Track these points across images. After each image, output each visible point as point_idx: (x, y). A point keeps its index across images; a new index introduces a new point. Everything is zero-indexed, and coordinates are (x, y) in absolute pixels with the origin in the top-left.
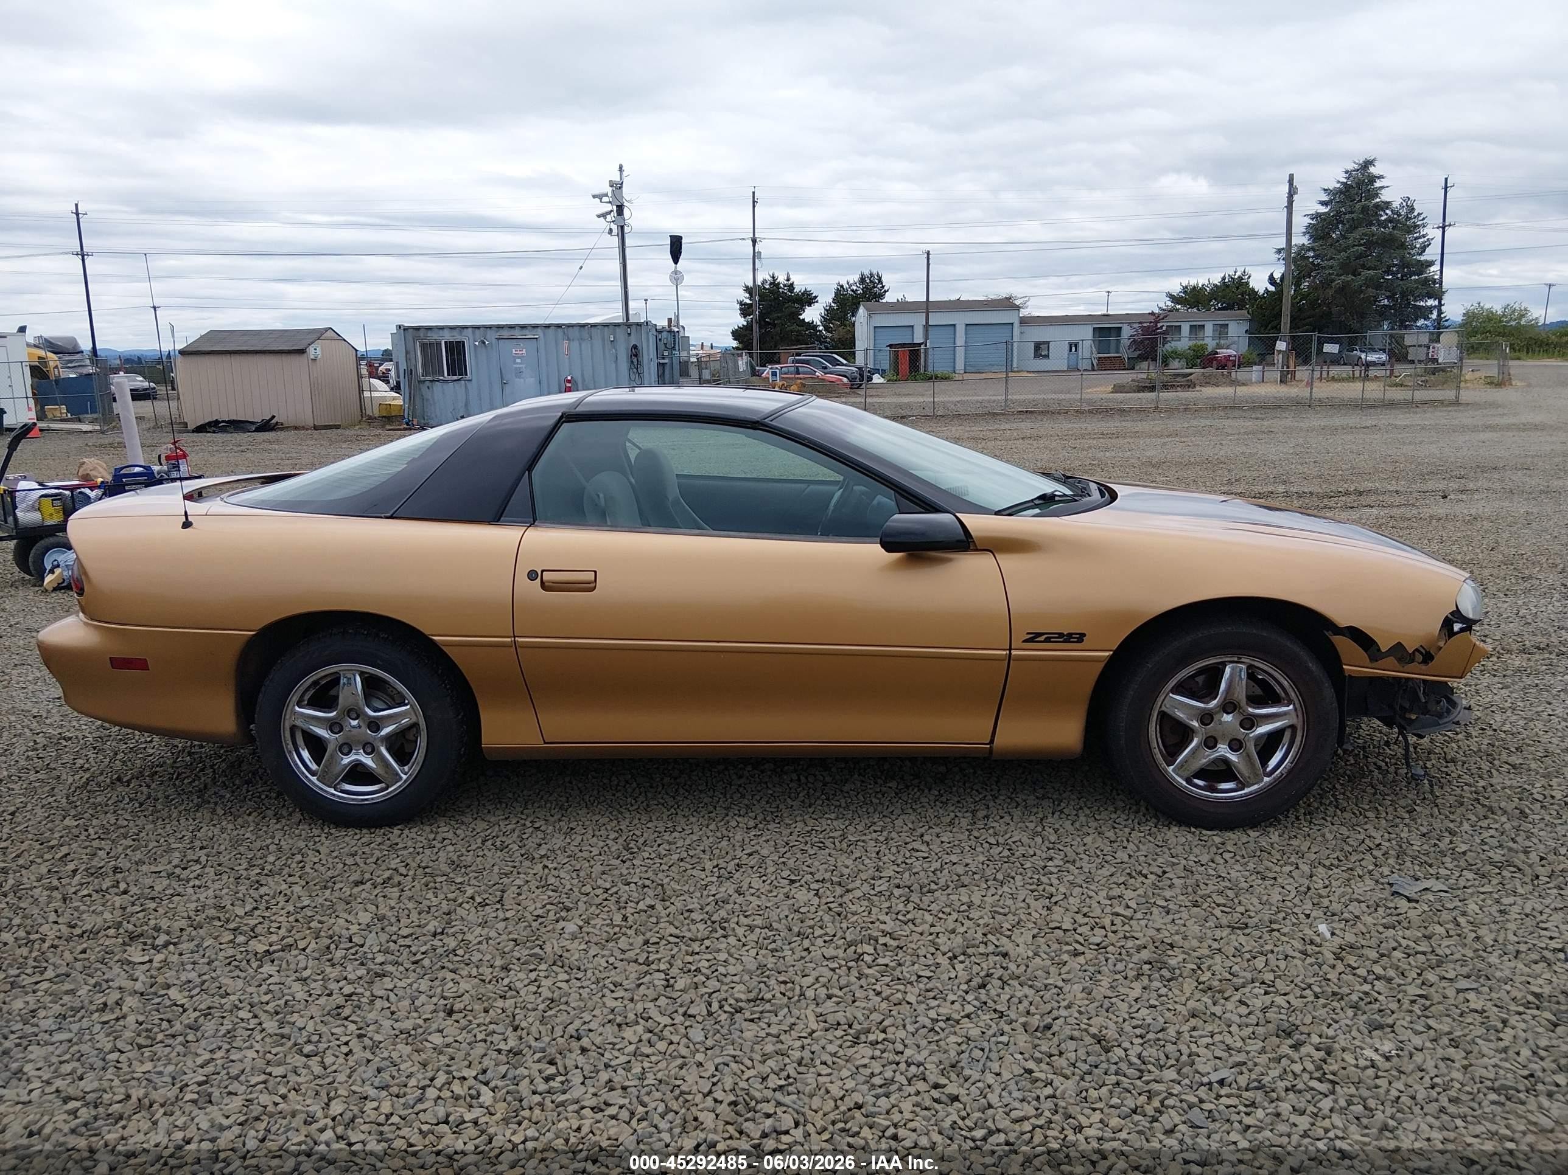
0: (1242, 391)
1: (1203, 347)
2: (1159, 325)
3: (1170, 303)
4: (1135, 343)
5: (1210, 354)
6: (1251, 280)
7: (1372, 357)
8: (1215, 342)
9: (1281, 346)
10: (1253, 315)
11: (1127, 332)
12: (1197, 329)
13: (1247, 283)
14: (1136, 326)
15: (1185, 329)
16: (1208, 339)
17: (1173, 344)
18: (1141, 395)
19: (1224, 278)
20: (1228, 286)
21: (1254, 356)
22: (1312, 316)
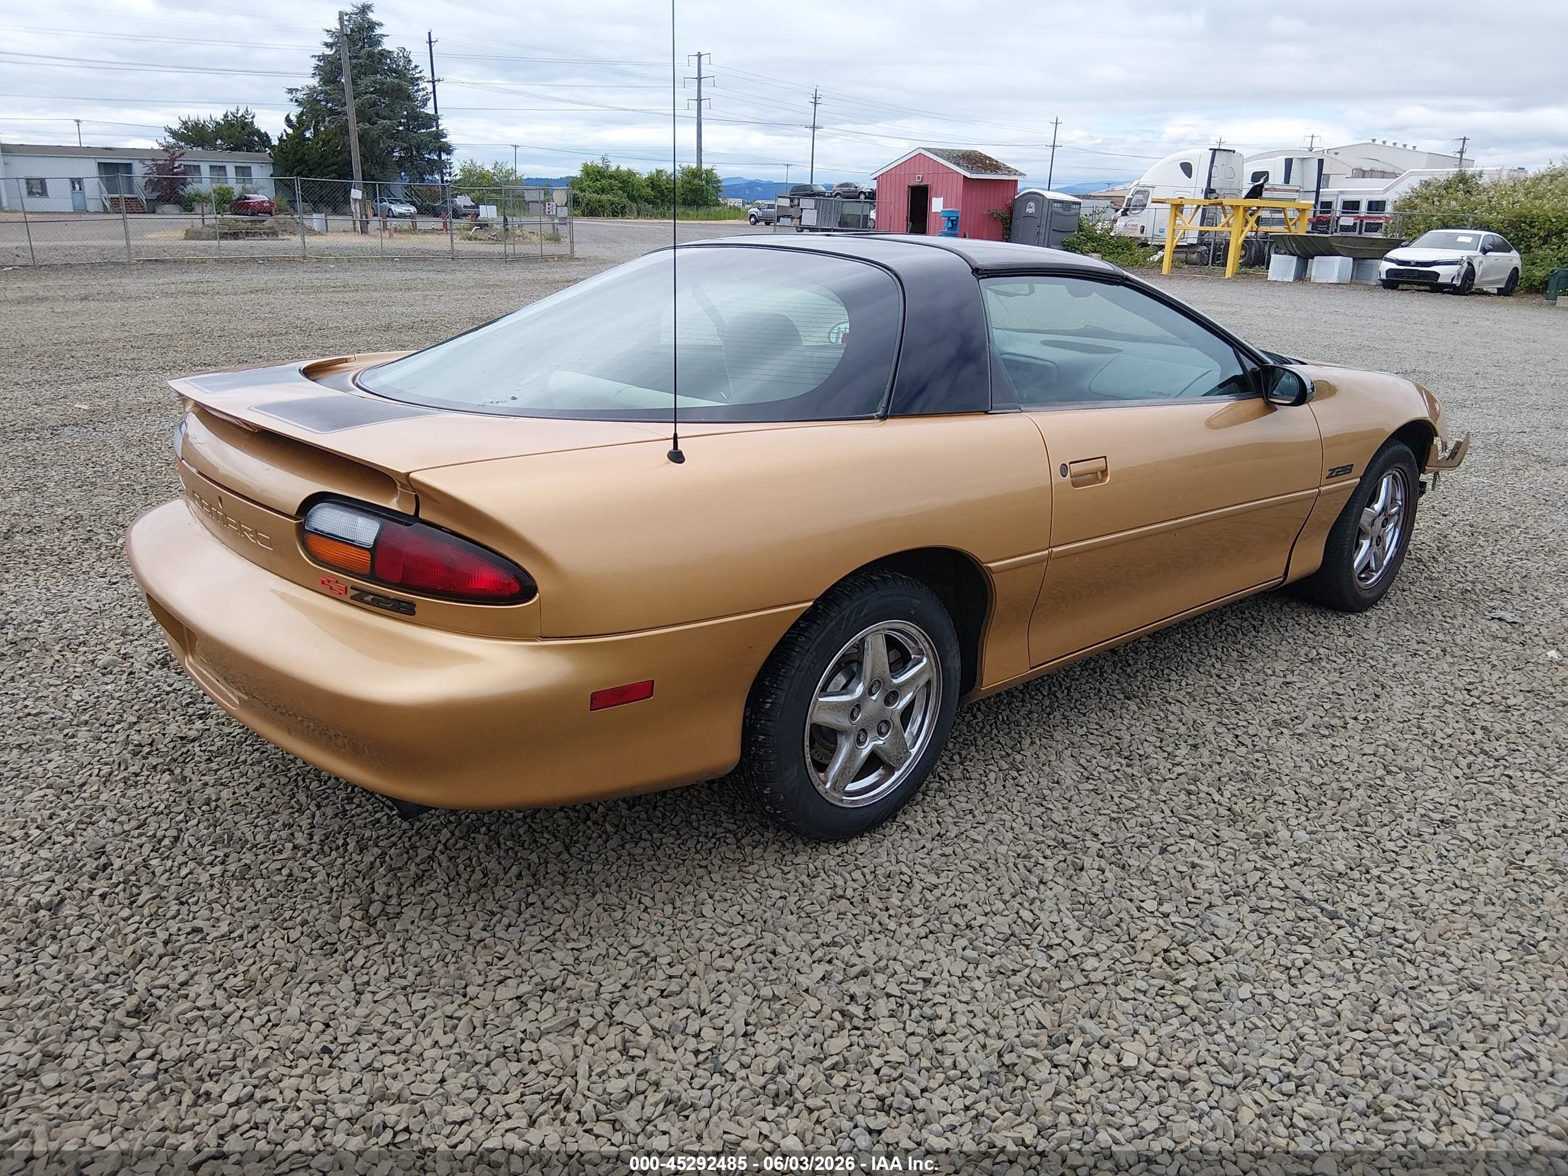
0: (310, 240)
1: (229, 191)
2: (177, 164)
3: (172, 141)
4: (152, 184)
5: (239, 199)
6: (255, 120)
7: (397, 209)
8: (240, 186)
9: (356, 194)
10: (275, 158)
11: (139, 170)
12: (219, 170)
13: (252, 123)
14: (149, 163)
15: (205, 169)
16: (233, 184)
17: (196, 186)
18: (223, 243)
19: (226, 116)
20: (232, 125)
21: (284, 203)
22: (337, 164)
